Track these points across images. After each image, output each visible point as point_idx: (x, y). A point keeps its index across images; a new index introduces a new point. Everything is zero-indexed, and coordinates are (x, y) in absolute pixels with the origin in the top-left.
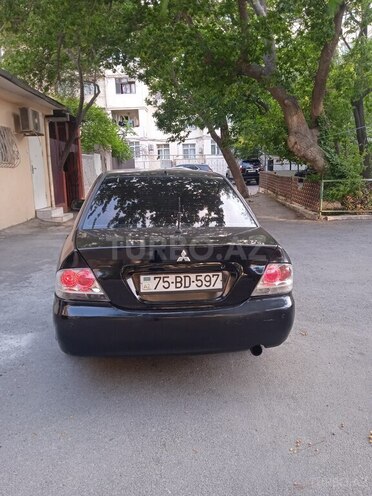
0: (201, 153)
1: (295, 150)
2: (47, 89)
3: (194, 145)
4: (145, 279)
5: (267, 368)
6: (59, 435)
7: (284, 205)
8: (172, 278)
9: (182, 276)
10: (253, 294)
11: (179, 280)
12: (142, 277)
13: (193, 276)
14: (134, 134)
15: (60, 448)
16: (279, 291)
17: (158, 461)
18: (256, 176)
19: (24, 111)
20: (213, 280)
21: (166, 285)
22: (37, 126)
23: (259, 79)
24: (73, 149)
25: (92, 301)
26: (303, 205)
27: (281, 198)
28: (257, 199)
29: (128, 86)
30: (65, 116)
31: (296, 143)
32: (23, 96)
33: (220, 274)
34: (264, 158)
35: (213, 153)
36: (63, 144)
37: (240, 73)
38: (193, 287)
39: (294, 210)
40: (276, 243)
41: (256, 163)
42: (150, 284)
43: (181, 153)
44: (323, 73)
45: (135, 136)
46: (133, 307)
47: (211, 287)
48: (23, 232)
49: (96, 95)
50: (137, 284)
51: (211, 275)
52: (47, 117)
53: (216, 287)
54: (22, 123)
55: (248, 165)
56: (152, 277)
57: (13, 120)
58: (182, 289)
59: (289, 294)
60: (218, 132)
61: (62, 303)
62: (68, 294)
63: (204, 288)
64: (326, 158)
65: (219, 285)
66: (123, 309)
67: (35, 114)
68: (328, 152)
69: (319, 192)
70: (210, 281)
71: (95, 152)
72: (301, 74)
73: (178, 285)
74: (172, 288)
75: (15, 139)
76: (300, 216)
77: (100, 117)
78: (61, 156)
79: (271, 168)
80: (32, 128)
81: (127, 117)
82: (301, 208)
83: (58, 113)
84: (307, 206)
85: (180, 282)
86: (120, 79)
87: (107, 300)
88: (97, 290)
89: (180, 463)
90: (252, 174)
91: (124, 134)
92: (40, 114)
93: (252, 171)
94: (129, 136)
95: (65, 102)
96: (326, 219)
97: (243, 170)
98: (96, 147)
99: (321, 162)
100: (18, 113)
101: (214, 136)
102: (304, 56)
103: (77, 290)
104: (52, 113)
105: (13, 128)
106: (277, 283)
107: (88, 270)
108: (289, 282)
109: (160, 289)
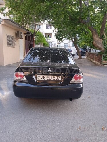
0: (70, 46)
1: (95, 45)
2: (25, 26)
3: (68, 44)
4: (38, 76)
5: (75, 106)
6: (11, 119)
7: (92, 61)
8: (46, 76)
9: (49, 76)
10: (71, 83)
11: (48, 77)
12: (37, 76)
13: (52, 76)
14: (50, 40)
15: (10, 122)
16: (79, 82)
17: (37, 129)
18: (85, 53)
19: (18, 32)
20: (58, 78)
21: (44, 78)
22: (21, 36)
23: (85, 24)
24: (32, 43)
25: (23, 82)
26: (97, 61)
27: (91, 59)
28: (84, 60)
29: (50, 27)
30: (30, 34)
31: (95, 43)
32: (18, 28)
33: (61, 76)
34: (88, 48)
35: (73, 46)
36: (29, 42)
37: (79, 22)
38: (52, 79)
39: (94, 63)
40: (78, 68)
41: (85, 49)
42: (40, 78)
43: (64, 46)
44: (104, 22)
45: (50, 41)
46: (34, 84)
47: (58, 80)
48: (16, 65)
49: (39, 28)
50: (36, 78)
51: (58, 76)
52: (25, 34)
53: (59, 80)
54: (18, 35)
55: (83, 50)
56: (40, 76)
57: (15, 34)
58: (49, 80)
59: (82, 83)
60: (74, 40)
61: (15, 82)
62: (17, 79)
63: (55, 80)
64: (104, 47)
65: (60, 79)
66: (32, 84)
67: (21, 33)
68: (105, 46)
69: (102, 58)
70: (57, 78)
71: (38, 44)
72: (98, 23)
73: (48, 79)
74: (46, 79)
75: (15, 39)
76: (96, 65)
77: (40, 35)
78: (28, 45)
79: (90, 51)
80: (20, 37)
81: (49, 35)
82: (96, 62)
83: (28, 33)
84: (98, 62)
85: (49, 78)
86: (47, 25)
87: (27, 82)
88: (25, 79)
89: (43, 130)
90: (84, 52)
91: (47, 40)
92: (23, 33)
93: (84, 51)
94: (48, 41)
95: (30, 30)
96: (104, 66)
97: (81, 51)
98: (39, 43)
99: (103, 49)
100: (16, 32)
101: (73, 41)
102: (99, 17)
103: (19, 78)
104: (26, 33)
105: (15, 36)
106: (78, 80)
107: (22, 73)
108: (82, 80)
109: (43, 79)
